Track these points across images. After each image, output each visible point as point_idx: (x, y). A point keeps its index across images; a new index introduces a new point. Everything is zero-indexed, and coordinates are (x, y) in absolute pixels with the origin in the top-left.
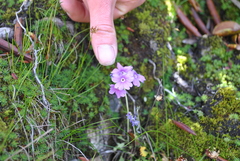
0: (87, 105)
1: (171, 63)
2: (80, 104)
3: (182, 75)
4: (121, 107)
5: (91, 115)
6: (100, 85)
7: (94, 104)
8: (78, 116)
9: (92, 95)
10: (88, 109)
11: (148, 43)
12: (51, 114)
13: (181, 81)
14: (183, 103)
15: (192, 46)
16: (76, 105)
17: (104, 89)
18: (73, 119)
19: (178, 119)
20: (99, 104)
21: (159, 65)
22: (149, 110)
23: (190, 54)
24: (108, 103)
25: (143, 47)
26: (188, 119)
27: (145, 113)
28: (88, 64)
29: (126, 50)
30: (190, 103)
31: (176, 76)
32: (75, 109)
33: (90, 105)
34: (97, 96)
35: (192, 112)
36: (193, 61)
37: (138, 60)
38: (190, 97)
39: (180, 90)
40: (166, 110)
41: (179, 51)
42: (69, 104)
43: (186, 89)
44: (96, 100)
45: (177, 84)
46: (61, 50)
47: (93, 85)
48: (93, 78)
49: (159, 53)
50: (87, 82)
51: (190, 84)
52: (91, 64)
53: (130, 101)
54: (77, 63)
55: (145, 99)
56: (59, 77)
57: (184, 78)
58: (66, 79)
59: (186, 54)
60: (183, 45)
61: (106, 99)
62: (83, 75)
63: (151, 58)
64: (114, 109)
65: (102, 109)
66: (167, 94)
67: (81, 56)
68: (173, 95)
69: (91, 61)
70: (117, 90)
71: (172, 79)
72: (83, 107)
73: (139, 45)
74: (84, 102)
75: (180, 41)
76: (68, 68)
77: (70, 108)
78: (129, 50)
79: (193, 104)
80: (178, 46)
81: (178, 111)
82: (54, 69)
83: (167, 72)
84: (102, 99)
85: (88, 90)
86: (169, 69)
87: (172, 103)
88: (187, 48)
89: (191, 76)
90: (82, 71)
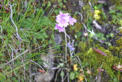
0: (41, 40)
1: (91, 14)
2: (37, 39)
3: (97, 22)
4: (62, 42)
5: (44, 46)
6: (49, 28)
7: (46, 39)
8: (36, 46)
9: (44, 34)
10: (42, 42)
11: (78, 2)
12: (22, 44)
13: (97, 26)
14: (99, 38)
15: (104, 4)
16: (35, 39)
17: (51, 30)
18: (33, 48)
19: (96, 48)
20: (48, 39)
21: (84, 16)
22: (78, 43)
23: (103, 10)
24: (54, 38)
25: (75, 5)
26: (102, 48)
27: (76, 45)
28: (42, 15)
29: (64, 6)
30: (103, 38)
31: (94, 22)
32: (35, 42)
33: (44, 40)
34: (47, 34)
35: (104, 44)
36: (104, 14)
37: (72, 13)
38: (103, 35)
39: (96, 31)
40: (89, 43)
41: (96, 8)
42: (31, 39)
43: (101, 30)
44: (47, 36)
45: (95, 27)
46: (26, 6)
47: (45, 27)
48: (45, 23)
49: (84, 8)
50: (41, 26)
51: (103, 27)
52: (44, 15)
53: (67, 38)
54: (35, 14)
55: (76, 37)
56: (25, 22)
57: (99, 24)
58: (29, 24)
59: (100, 9)
60: (98, 4)
61: (53, 36)
62: (39, 22)
63: (80, 11)
64: (58, 43)
65: (50, 42)
66: (89, 33)
67: (37, 10)
68: (93, 34)
69: (43, 13)
71: (92, 24)
72: (39, 41)
73: (72, 4)
74: (39, 38)
75: (96, 2)
76: (30, 17)
77: (32, 41)
78: (66, 7)
79: (105, 39)
80: (95, 5)
81: (96, 43)
82: (22, 17)
83: (89, 20)
84: (50, 36)
85: (42, 31)
86: (90, 18)
87: (92, 38)
88: (100, 5)
89: (103, 23)
90: (38, 19)
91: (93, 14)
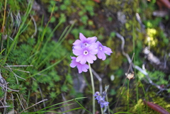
0: (47, 84)
1: (140, 36)
2: (40, 84)
3: (152, 50)
4: (86, 87)
5: (53, 95)
6: (62, 62)
7: (56, 83)
8: (38, 97)
9: (53, 74)
10: (49, 88)
11: (116, 15)
12: (9, 94)
13: (152, 58)
14: (155, 81)
15: (164, 18)
16: (35, 84)
17: (67, 67)
18: (32, 100)
19: (150, 100)
20: (61, 83)
21: (128, 39)
22: (116, 89)
23: (162, 28)
24: (71, 82)
25: (110, 19)
26: (161, 100)
27: (113, 93)
28: (49, 39)
29: (91, 23)
30: (163, 82)
31: (146, 51)
32: (35, 89)
33: (52, 84)
34: (59, 74)
35: (165, 92)
36: (164, 35)
37: (104, 34)
38: (162, 75)
39: (151, 67)
40: (137, 89)
41: (149, 24)
42: (28, 83)
43: (158, 66)
44: (57, 78)
45: (147, 61)
46: (18, 22)
47: (54, 61)
48: (54, 54)
49: (127, 26)
50: (47, 58)
51: (162, 61)
52: (52, 39)
53: (96, 80)
54: (36, 38)
55: (112, 78)
56: (16, 53)
57: (155, 54)
58: (23, 55)
59: (157, 28)
60: (154, 17)
61: (69, 77)
62: (43, 51)
63: (119, 32)
64: (78, 89)
65: (65, 89)
66: (137, 71)
67: (40, 29)
68: (143, 72)
69: (52, 35)
70: (79, 63)
71: (142, 55)
72: (43, 86)
73: (105, 17)
74: (44, 80)
75: (149, 14)
76: (26, 43)
77: (28, 87)
78: (95, 23)
79: (167, 83)
80: (148, 19)
81: (149, 90)
82: (10, 44)
83: (136, 47)
84: (64, 78)
85: (49, 68)
86: (139, 44)
87: (143, 81)
88: (157, 21)
89: (163, 52)
90: (42, 46)
91: (145, 36)
